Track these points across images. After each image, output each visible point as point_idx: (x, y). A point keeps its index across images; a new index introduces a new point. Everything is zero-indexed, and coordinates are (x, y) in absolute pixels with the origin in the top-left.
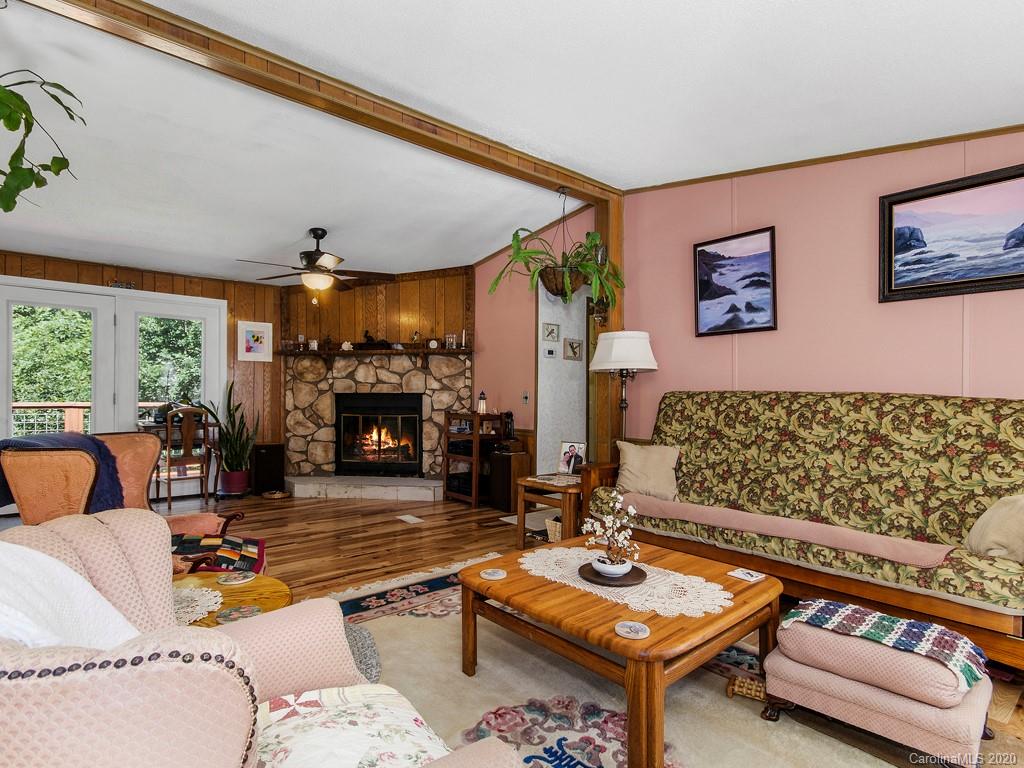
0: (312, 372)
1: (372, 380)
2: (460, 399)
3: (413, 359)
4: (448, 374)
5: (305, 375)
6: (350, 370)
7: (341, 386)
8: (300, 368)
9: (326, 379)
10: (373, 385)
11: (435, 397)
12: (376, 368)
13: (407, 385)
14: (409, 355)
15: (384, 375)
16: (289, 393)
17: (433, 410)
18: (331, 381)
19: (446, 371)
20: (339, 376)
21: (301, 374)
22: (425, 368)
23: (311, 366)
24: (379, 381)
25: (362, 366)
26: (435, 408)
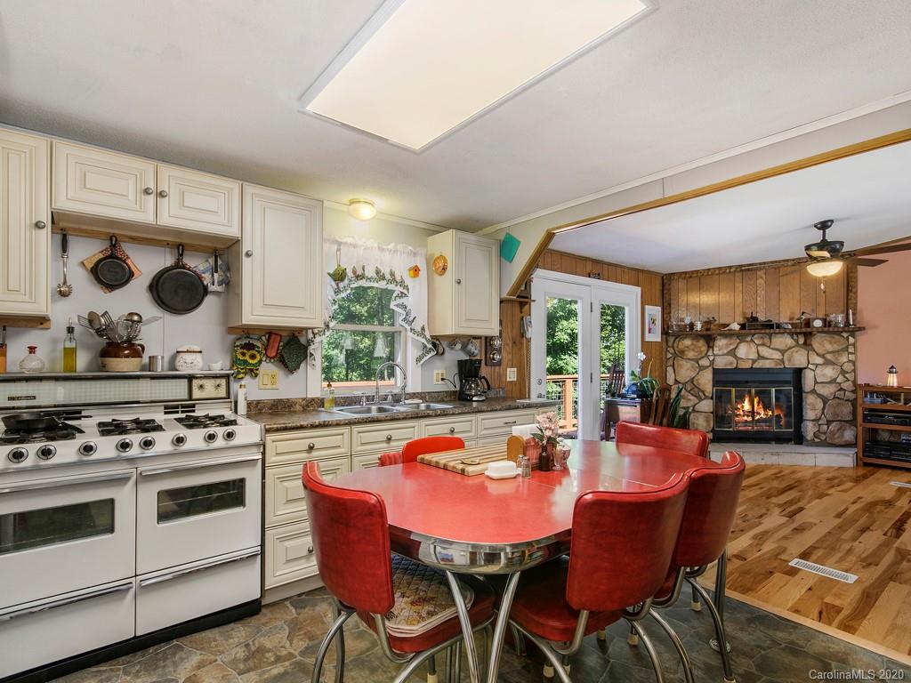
0: (693, 350)
1: (754, 356)
2: (843, 372)
3: (795, 337)
4: (831, 350)
5: (686, 353)
6: (732, 347)
7: (722, 363)
8: (681, 347)
9: (707, 356)
10: (754, 361)
11: (818, 371)
12: (758, 345)
13: (789, 360)
14: (791, 334)
15: (765, 351)
16: (670, 370)
17: (816, 382)
18: (711, 358)
19: (829, 347)
20: (720, 353)
21: (682, 352)
22: (807, 345)
23: (692, 344)
24: (760, 357)
25: (742, 344)
26: (818, 380)
